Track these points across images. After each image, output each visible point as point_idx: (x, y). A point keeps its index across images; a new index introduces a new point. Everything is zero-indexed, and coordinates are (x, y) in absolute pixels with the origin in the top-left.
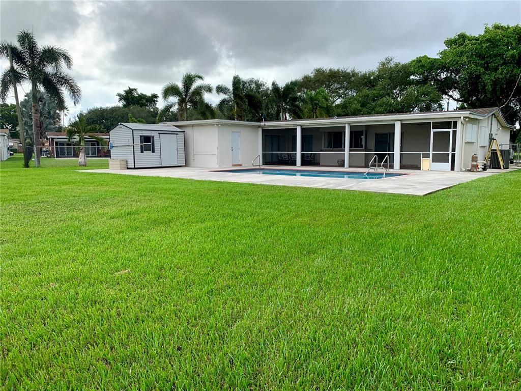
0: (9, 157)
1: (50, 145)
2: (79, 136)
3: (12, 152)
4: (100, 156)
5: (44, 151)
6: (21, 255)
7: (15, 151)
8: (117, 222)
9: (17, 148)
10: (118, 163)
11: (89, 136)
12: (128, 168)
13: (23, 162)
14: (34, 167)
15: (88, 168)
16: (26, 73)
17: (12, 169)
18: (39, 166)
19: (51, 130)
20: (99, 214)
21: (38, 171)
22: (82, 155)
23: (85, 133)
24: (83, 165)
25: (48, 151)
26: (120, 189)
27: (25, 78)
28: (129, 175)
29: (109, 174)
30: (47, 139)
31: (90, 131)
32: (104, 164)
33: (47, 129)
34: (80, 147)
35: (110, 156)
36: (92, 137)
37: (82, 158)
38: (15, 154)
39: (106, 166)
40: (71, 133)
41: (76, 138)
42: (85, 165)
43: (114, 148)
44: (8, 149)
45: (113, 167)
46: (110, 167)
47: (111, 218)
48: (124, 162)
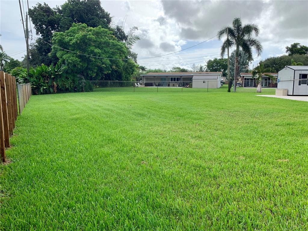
0: (221, 86)
1: (241, 80)
2: (259, 75)
3: (222, 84)
4: (270, 87)
5: (238, 83)
6: (226, 138)
7: (224, 83)
8: (280, 128)
9: (224, 82)
10: (282, 91)
11: (265, 75)
12: (288, 95)
13: (228, 89)
14: (233, 92)
15: (262, 94)
16: (234, 41)
17: (222, 93)
18: (235, 92)
19: (243, 71)
20: (269, 122)
21: (235, 94)
22: (259, 86)
23: (263, 73)
24: (259, 92)
25: (240, 83)
26: (283, 108)
27: (233, 44)
28: (288, 100)
29: (275, 98)
30: (240, 77)
31: (266, 72)
32: (272, 92)
33: (241, 71)
34: (258, 81)
35: (276, 87)
36: (266, 75)
37: (259, 88)
38: (223, 85)
39: (274, 93)
40: (254, 73)
41: (257, 76)
42: (260, 92)
43: (280, 82)
44: (221, 82)
45: (278, 94)
46: (276, 94)
47: (276, 125)
48: (286, 91)
